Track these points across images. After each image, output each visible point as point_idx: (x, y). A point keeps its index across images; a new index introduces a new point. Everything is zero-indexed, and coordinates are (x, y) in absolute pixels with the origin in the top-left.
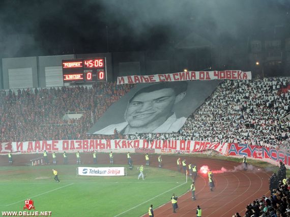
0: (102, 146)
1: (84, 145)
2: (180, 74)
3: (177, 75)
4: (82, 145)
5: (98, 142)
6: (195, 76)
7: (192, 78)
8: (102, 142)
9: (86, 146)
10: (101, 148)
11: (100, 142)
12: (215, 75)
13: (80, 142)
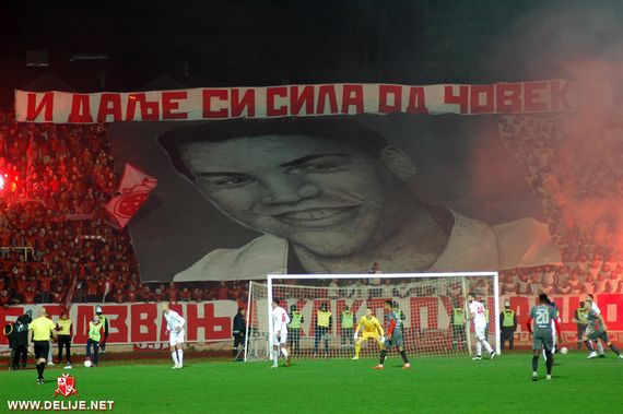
0: (218, 328)
1: (137, 322)
2: (294, 91)
3: (283, 94)
4: (128, 322)
5: (201, 313)
6: (359, 102)
7: (345, 108)
8: (217, 314)
9: (144, 329)
10: (210, 334)
11: (209, 310)
12: (449, 98)
13: (122, 312)
